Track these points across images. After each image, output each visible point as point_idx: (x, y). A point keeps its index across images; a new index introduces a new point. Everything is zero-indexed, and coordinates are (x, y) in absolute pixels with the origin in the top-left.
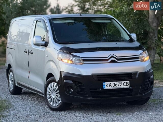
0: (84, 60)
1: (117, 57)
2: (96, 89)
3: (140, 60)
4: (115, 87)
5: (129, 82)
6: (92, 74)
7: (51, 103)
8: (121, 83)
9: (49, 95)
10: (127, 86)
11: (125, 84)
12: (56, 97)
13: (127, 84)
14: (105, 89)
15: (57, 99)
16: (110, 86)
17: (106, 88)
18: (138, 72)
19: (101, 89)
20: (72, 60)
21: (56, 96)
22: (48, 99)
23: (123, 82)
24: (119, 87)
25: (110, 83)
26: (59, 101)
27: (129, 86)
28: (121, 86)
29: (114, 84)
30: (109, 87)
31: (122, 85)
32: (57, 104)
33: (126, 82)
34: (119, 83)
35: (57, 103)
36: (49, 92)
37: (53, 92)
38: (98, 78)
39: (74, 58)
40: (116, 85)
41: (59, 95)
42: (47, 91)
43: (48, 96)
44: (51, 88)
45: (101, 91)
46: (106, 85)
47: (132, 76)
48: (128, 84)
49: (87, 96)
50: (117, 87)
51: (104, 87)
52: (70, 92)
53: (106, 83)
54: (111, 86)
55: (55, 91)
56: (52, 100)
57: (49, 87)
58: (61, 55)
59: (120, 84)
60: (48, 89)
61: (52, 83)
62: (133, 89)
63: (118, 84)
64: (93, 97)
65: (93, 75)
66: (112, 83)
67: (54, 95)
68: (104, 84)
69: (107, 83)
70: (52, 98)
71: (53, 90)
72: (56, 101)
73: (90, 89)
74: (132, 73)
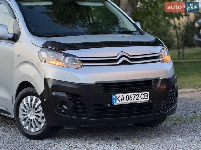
8: (138, 96)
10: (145, 99)
13: (145, 96)
16: (122, 99)
17: (116, 102)
25: (123, 96)
28: (137, 99)
30: (121, 102)
40: (130, 98)
46: (117, 99)
48: (147, 96)
53: (116, 95)
54: (124, 99)
69: (118, 95)
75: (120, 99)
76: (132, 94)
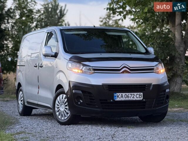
0: (94, 70)
1: (130, 67)
2: (106, 100)
3: (154, 71)
4: (127, 98)
5: (142, 94)
6: (102, 84)
7: (60, 117)
8: (134, 95)
9: (58, 108)
10: (139, 98)
11: (138, 96)
12: (64, 110)
13: (139, 96)
14: (117, 100)
15: (65, 111)
16: (121, 97)
18: (153, 84)
19: (112, 101)
20: (81, 70)
21: (65, 108)
22: (57, 112)
23: (135, 94)
24: (132, 99)
25: (122, 95)
26: (68, 113)
27: (142, 98)
28: (133, 98)
29: (126, 95)
31: (135, 97)
32: (66, 118)
33: (139, 93)
34: (132, 94)
35: (65, 116)
36: (58, 105)
37: (62, 104)
38: (109, 88)
39: (84, 68)
40: (128, 96)
41: (67, 107)
42: (56, 104)
43: (56, 109)
44: (60, 100)
45: (111, 103)
46: (118, 96)
47: (146, 88)
48: (141, 96)
49: (96, 108)
50: (129, 98)
51: (115, 98)
52: (79, 103)
53: (117, 94)
54: (123, 97)
55: (63, 103)
56: (60, 113)
57: (58, 100)
58: (70, 64)
59: (132, 96)
60: (57, 102)
61: (61, 95)
62: (146, 102)
63: (130, 96)
64: (103, 109)
65: (104, 85)
66: (124, 94)
67: (63, 108)
68: (115, 95)
69: (118, 94)
70: (61, 111)
71: (62, 102)
72: (64, 114)
73: (100, 100)
74: (146, 85)
75: (120, 96)
76: (129, 94)
